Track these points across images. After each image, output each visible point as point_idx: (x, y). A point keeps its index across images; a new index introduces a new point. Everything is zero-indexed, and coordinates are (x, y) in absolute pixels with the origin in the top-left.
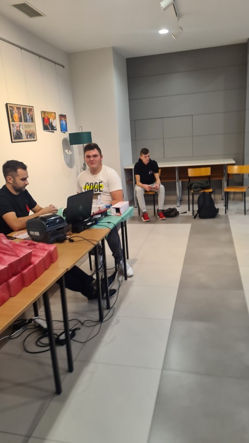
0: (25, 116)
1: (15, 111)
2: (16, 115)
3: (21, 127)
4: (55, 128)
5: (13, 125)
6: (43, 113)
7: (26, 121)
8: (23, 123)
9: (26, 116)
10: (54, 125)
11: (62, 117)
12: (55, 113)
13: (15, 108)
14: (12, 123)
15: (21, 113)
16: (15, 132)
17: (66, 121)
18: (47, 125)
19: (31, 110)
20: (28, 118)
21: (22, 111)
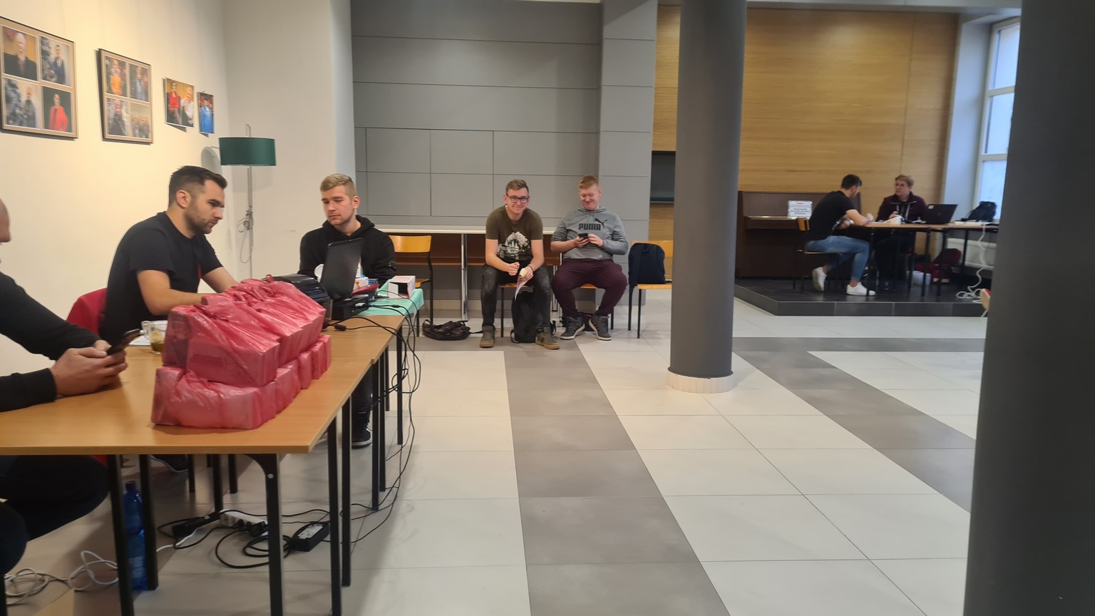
0: (133, 84)
1: (115, 69)
2: (116, 78)
3: (124, 107)
4: (190, 122)
5: (109, 99)
6: (168, 83)
7: (134, 95)
8: (128, 99)
9: (135, 83)
10: (189, 114)
11: (205, 98)
12: (192, 87)
13: (116, 62)
14: (106, 95)
15: (125, 75)
16: (112, 116)
17: (211, 109)
18: (173, 113)
19: (146, 71)
20: (139, 88)
21: (127, 71)
